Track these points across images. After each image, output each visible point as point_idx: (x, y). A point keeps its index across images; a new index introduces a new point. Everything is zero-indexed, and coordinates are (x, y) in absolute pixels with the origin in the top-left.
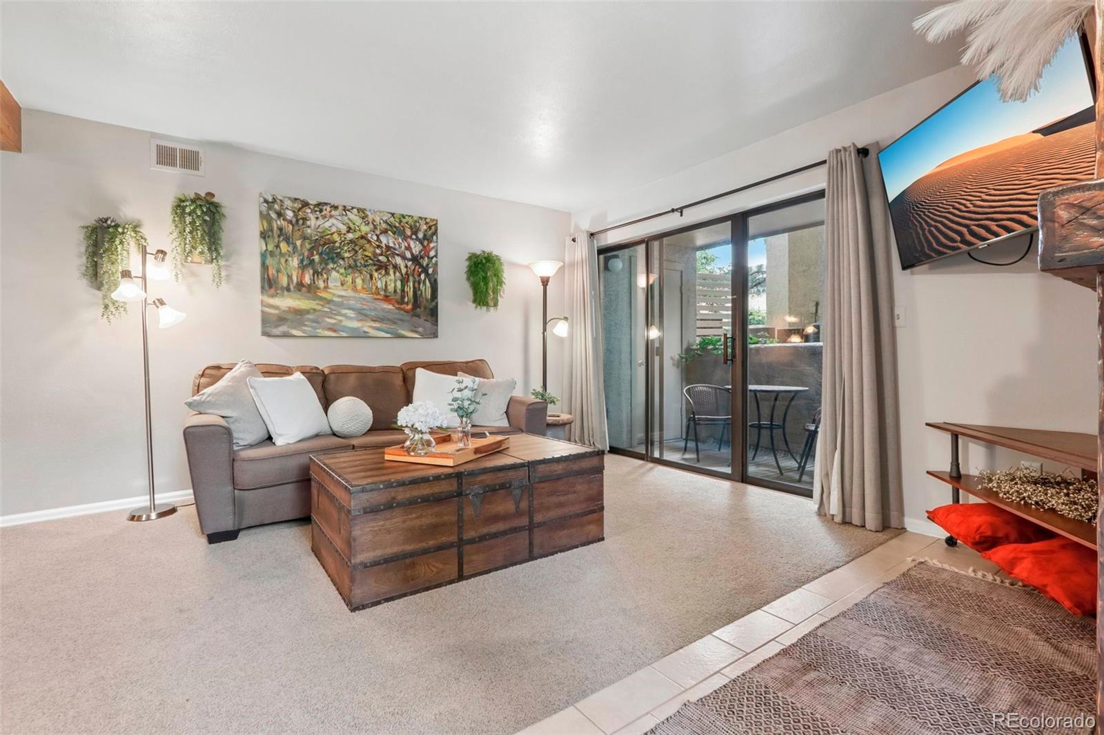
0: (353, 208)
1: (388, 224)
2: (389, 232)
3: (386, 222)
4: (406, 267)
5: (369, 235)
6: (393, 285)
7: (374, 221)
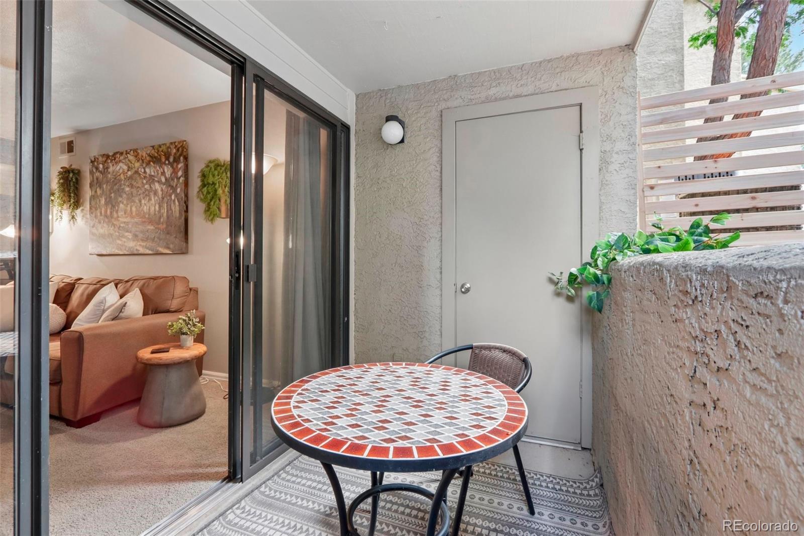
0: (131, 150)
1: (150, 156)
2: (151, 163)
3: (149, 155)
4: (162, 190)
5: (140, 169)
6: (153, 208)
7: (142, 156)
